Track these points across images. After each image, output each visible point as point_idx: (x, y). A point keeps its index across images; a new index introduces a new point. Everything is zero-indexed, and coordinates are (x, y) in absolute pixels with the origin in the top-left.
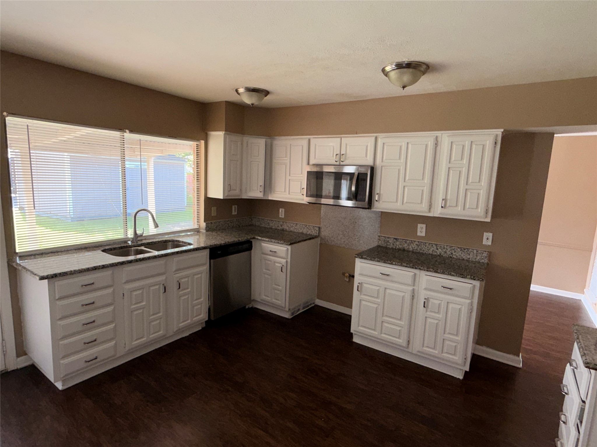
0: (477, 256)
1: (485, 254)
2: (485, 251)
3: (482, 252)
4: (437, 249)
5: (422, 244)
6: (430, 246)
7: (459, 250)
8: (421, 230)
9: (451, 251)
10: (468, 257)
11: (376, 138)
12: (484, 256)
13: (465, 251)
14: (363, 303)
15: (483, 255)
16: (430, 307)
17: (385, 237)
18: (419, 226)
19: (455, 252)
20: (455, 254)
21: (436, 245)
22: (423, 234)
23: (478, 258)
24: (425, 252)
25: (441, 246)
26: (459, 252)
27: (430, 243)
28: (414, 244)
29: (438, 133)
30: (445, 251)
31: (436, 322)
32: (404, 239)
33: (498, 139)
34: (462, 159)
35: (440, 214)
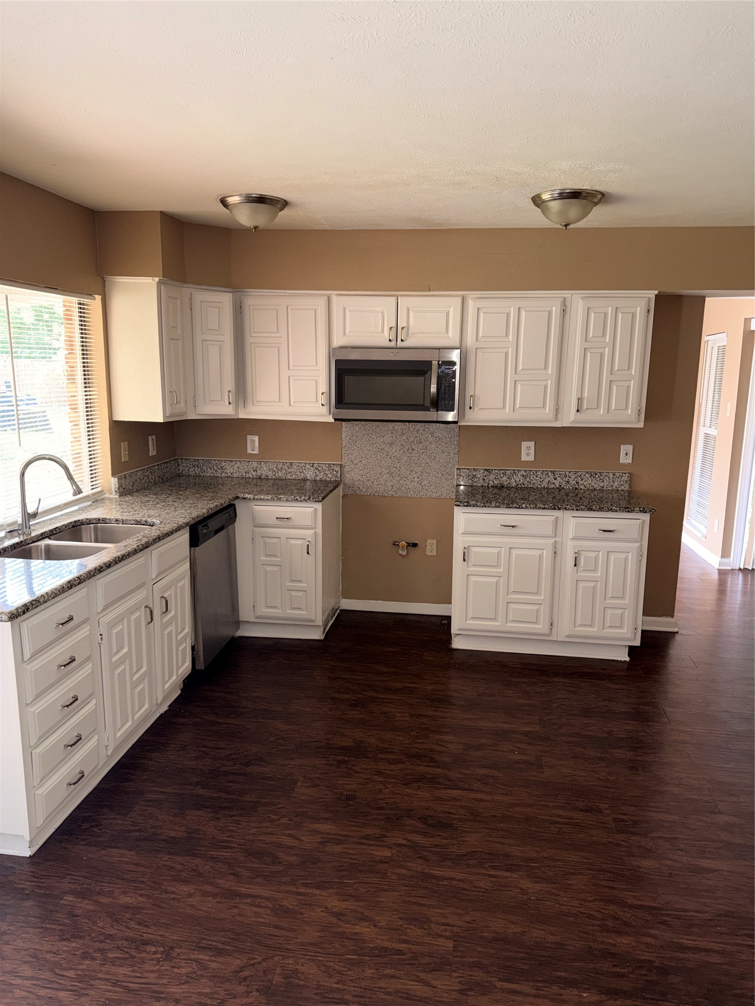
0: (613, 482)
1: (625, 478)
2: (625, 473)
3: (621, 474)
4: (555, 479)
5: (532, 473)
6: (544, 475)
7: (587, 475)
8: (528, 451)
9: (575, 480)
10: (602, 485)
11: (463, 299)
12: (623, 481)
13: (597, 476)
14: (473, 579)
15: (623, 479)
16: (582, 564)
17: (469, 469)
18: (524, 445)
19: (582, 480)
20: (582, 482)
21: (553, 472)
22: (531, 458)
23: (616, 484)
24: (536, 485)
25: (561, 473)
26: (588, 478)
27: (543, 471)
28: (519, 476)
29: (567, 294)
30: (566, 480)
31: (592, 584)
32: (501, 470)
33: (650, 305)
34: (604, 335)
35: (573, 422)
